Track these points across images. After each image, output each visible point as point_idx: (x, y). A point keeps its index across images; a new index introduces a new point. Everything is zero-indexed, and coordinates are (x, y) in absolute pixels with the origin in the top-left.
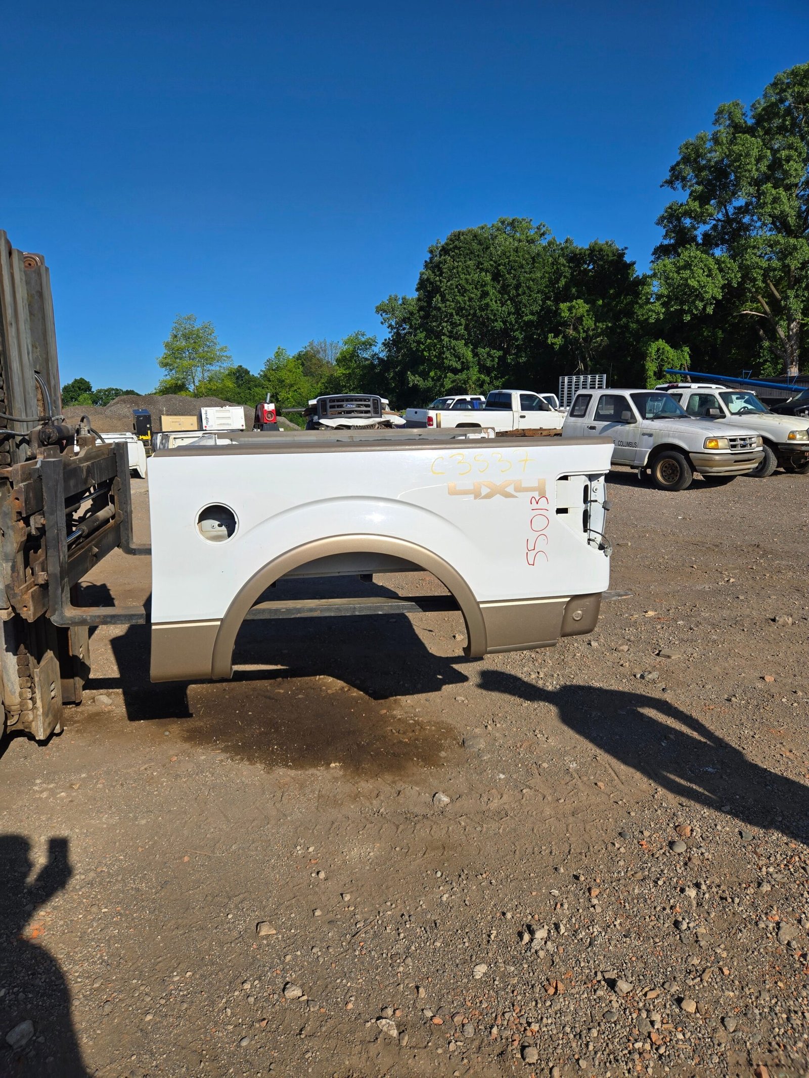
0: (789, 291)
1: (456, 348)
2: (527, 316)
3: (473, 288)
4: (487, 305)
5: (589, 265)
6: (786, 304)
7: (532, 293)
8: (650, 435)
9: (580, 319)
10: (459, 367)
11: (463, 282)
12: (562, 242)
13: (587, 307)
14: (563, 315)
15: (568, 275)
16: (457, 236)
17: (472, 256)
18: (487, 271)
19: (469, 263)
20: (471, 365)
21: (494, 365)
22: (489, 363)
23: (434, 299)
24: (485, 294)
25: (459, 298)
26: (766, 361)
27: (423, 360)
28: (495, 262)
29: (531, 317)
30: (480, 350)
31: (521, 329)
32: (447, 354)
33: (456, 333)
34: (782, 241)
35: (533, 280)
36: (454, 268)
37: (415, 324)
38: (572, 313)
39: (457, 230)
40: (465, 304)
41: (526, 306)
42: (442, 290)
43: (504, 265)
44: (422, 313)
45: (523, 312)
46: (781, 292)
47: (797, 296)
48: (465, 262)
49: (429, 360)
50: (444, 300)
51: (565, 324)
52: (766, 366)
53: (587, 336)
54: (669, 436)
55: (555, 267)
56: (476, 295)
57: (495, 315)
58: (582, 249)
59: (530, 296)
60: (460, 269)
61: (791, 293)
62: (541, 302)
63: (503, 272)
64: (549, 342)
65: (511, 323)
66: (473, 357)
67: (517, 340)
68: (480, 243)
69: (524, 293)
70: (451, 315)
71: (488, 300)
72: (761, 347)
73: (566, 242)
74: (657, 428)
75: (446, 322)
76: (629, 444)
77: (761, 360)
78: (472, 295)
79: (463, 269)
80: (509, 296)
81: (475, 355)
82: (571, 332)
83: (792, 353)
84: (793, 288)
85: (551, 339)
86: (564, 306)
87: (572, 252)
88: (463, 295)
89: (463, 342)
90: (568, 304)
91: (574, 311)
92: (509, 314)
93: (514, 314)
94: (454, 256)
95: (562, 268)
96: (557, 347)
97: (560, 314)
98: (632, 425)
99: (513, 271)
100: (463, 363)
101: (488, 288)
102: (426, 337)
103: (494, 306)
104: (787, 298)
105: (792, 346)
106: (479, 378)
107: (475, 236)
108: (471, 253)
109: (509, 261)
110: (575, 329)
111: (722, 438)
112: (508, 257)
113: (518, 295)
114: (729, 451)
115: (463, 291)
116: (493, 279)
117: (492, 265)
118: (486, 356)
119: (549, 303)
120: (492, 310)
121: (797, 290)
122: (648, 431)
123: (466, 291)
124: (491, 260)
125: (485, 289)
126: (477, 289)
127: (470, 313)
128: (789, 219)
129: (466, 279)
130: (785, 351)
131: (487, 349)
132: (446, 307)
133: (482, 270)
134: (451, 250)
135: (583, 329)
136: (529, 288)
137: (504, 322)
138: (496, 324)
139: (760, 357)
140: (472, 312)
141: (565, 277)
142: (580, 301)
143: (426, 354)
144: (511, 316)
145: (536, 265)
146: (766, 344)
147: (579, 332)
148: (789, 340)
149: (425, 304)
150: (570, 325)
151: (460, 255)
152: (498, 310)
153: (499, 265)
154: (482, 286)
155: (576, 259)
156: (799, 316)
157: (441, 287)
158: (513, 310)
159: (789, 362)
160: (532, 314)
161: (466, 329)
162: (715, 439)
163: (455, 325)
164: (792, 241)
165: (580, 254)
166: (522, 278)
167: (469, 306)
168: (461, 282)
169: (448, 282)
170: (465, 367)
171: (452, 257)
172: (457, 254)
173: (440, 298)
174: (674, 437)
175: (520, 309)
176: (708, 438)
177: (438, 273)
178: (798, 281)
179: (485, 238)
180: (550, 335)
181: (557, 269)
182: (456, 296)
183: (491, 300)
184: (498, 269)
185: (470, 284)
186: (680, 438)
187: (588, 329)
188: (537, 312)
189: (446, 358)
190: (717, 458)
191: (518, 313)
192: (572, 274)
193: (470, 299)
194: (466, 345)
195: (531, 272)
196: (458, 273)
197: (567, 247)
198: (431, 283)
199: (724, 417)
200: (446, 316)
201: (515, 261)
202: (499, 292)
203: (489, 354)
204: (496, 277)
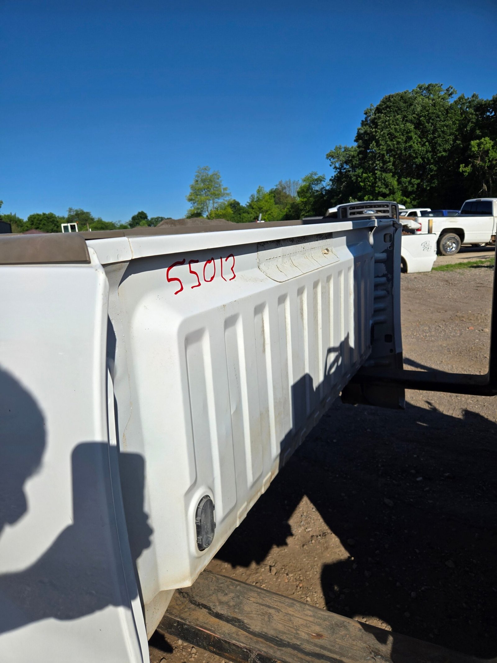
1: (386, 179)
2: (440, 152)
3: (400, 135)
4: (411, 147)
5: (491, 113)
7: (446, 136)
9: (486, 152)
10: (388, 192)
11: (393, 131)
12: (470, 97)
13: (492, 143)
14: (473, 149)
15: (474, 120)
16: (388, 99)
17: (399, 112)
18: (411, 122)
19: (397, 117)
20: (396, 190)
21: (413, 190)
22: (410, 189)
23: (371, 145)
24: (410, 138)
25: (389, 143)
27: (360, 189)
28: (417, 115)
29: (444, 154)
30: (403, 180)
31: (435, 163)
32: (379, 184)
33: (386, 168)
35: (447, 126)
36: (386, 121)
37: (356, 164)
38: (480, 148)
39: (387, 95)
40: (394, 146)
41: (440, 145)
42: (377, 138)
43: (425, 117)
44: (361, 156)
45: (438, 150)
48: (395, 116)
49: (364, 188)
50: (378, 145)
51: (474, 157)
53: (492, 165)
55: (464, 116)
56: (402, 139)
57: (416, 153)
58: (487, 100)
59: (444, 137)
60: (391, 122)
62: (452, 142)
63: (423, 122)
64: (461, 170)
65: (428, 159)
66: (398, 185)
67: (431, 170)
68: (405, 102)
69: (439, 136)
70: (383, 155)
71: (411, 143)
73: (473, 96)
75: (379, 160)
78: (400, 140)
79: (393, 121)
80: (427, 138)
81: (399, 182)
82: (478, 162)
85: (462, 168)
86: (474, 143)
87: (479, 103)
88: (392, 140)
89: (391, 174)
90: (478, 141)
91: (482, 146)
92: (427, 152)
93: (430, 152)
94: (385, 112)
95: (470, 116)
96: (466, 174)
97: (471, 149)
99: (431, 121)
100: (390, 189)
101: (412, 134)
102: (362, 173)
103: (416, 146)
106: (402, 199)
107: (402, 97)
108: (399, 109)
109: (429, 114)
110: (483, 160)
112: (428, 111)
113: (435, 138)
115: (392, 137)
116: (415, 128)
117: (414, 117)
118: (407, 184)
119: (458, 142)
120: (414, 150)
123: (396, 137)
124: (414, 113)
125: (410, 135)
126: (403, 135)
127: (397, 154)
129: (396, 129)
131: (409, 179)
132: (379, 150)
133: (407, 121)
134: (383, 109)
135: (489, 159)
136: (443, 132)
137: (423, 158)
138: (416, 160)
140: (399, 152)
141: (472, 122)
142: (487, 139)
143: (362, 184)
144: (428, 154)
145: (449, 115)
147: (485, 162)
149: (363, 149)
150: (478, 157)
151: (391, 111)
152: (418, 150)
153: (420, 117)
154: (407, 133)
155: (481, 108)
157: (377, 136)
158: (430, 149)
160: (445, 150)
161: (393, 165)
163: (385, 162)
165: (485, 105)
166: (438, 125)
167: (397, 148)
168: (391, 131)
169: (381, 132)
170: (392, 192)
171: (385, 114)
172: (388, 111)
173: (375, 144)
175: (436, 148)
177: (373, 126)
179: (409, 98)
180: (461, 165)
181: (465, 117)
182: (387, 141)
183: (414, 143)
184: (419, 120)
185: (398, 132)
187: (493, 159)
188: (448, 150)
189: (378, 186)
191: (434, 151)
192: (477, 120)
193: (398, 143)
194: (393, 176)
195: (445, 121)
196: (389, 125)
197: (473, 101)
198: (368, 134)
200: (379, 157)
201: (433, 113)
202: (420, 137)
203: (410, 182)
204: (418, 125)
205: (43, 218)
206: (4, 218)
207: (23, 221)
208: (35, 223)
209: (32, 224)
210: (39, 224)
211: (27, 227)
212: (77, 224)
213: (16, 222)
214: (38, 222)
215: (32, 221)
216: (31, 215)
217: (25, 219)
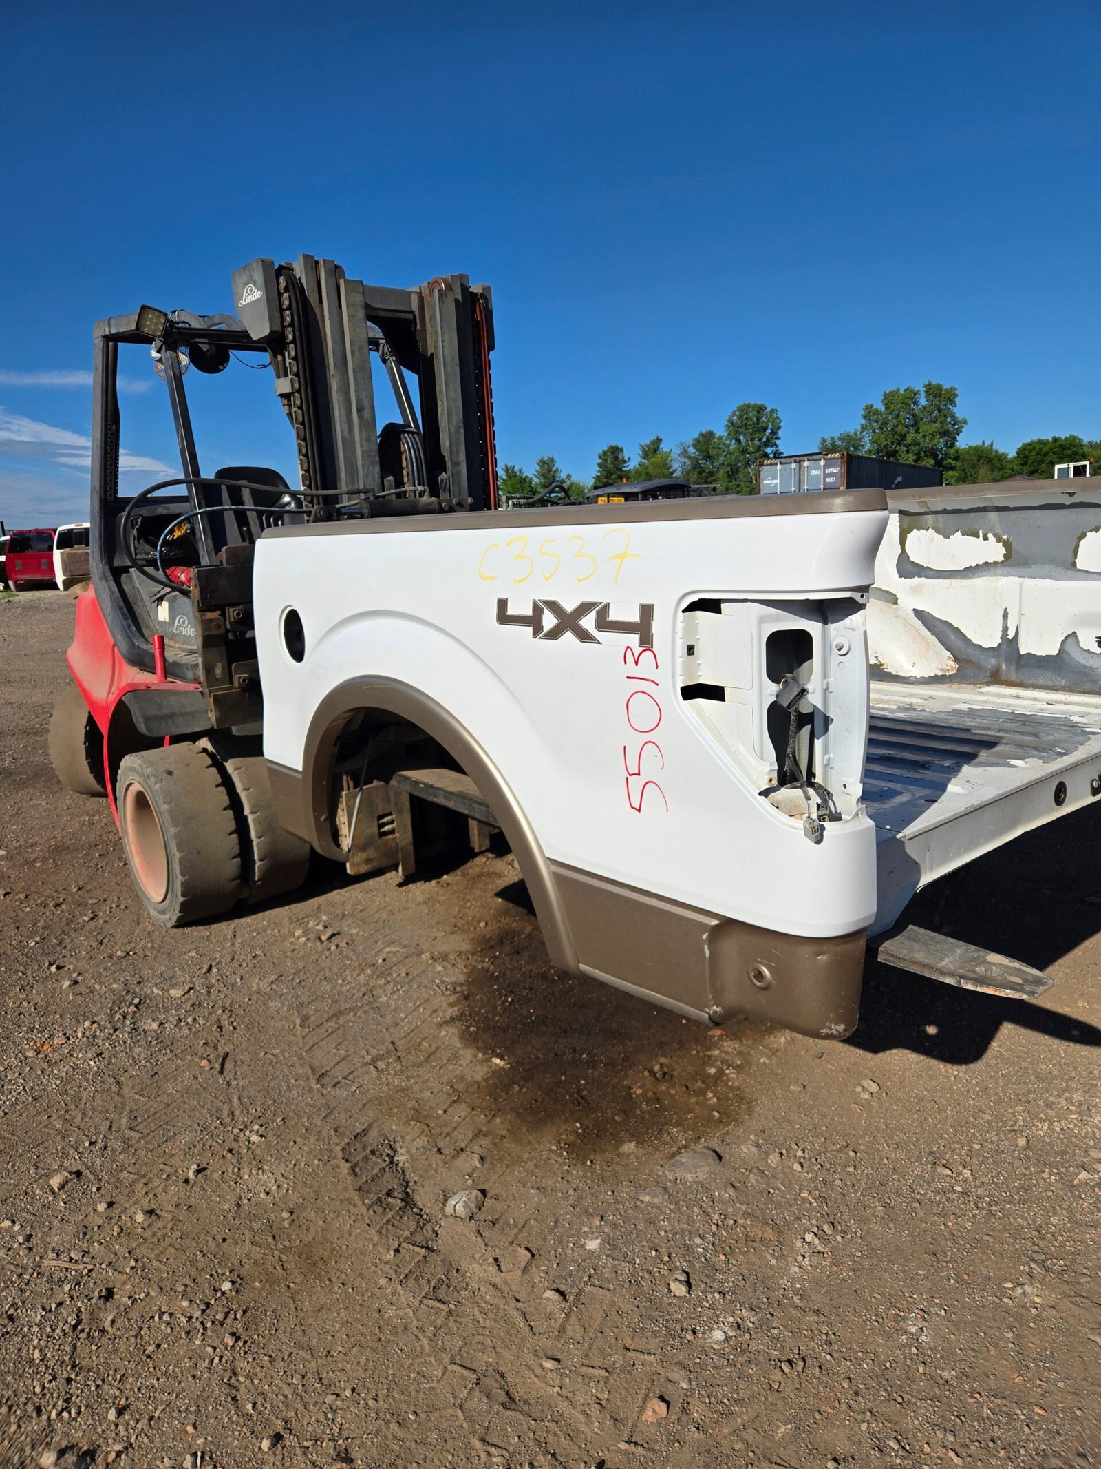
205: (1051, 449)
206: (968, 453)
207: (1006, 458)
208: (1030, 462)
209: (1023, 465)
210: (1041, 462)
211: (1012, 470)
212: (1090, 464)
213: (990, 461)
214: (1039, 458)
215: (1026, 457)
216: (1024, 444)
217: (1012, 454)
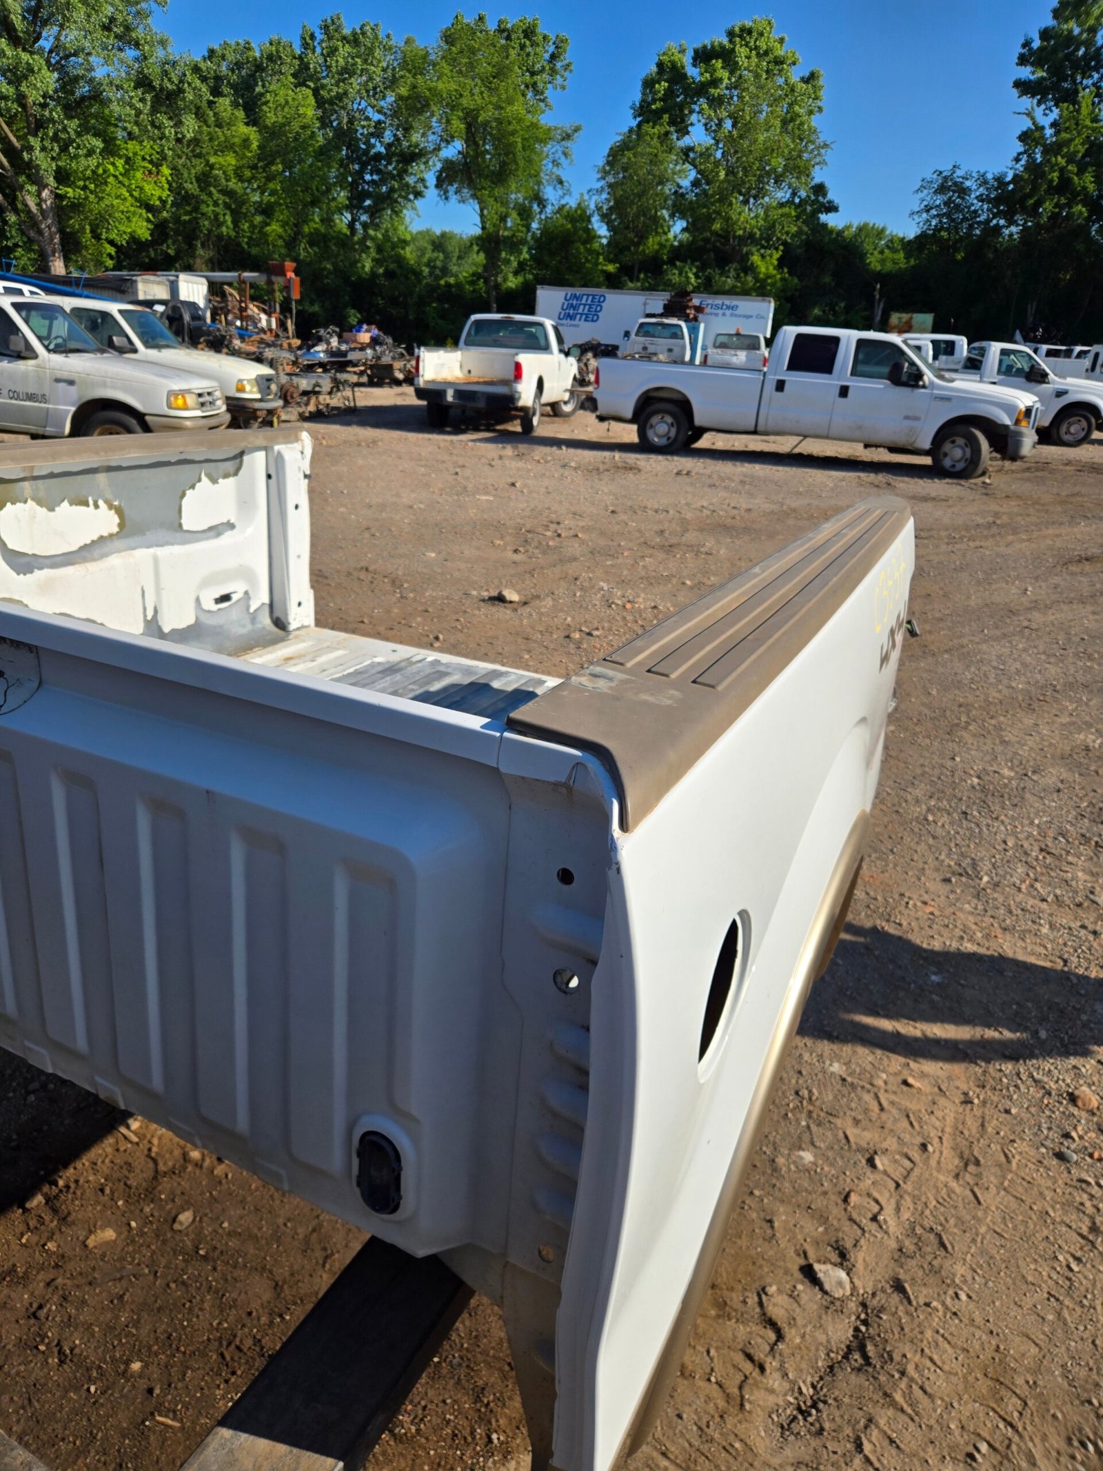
0: (31, 139)
6: (31, 160)
8: (71, 383)
26: (16, 245)
34: (9, 53)
46: (18, 138)
47: (43, 149)
52: (17, 254)
54: (104, 385)
61: (34, 142)
72: (5, 222)
74: (80, 369)
76: (31, 397)
77: (10, 244)
83: (52, 239)
84: (35, 135)
98: (31, 362)
104: (30, 149)
105: (49, 227)
111: (189, 391)
114: (198, 413)
121: (42, 139)
122: (65, 375)
128: (12, 16)
130: (40, 232)
139: (7, 239)
146: (12, 218)
148: (45, 218)
156: (51, 181)
159: (49, 251)
162: (183, 393)
164: (25, 57)
174: (114, 387)
176: (171, 393)
178: (40, 124)
186: (126, 389)
190: (188, 423)
199: (135, 351)
